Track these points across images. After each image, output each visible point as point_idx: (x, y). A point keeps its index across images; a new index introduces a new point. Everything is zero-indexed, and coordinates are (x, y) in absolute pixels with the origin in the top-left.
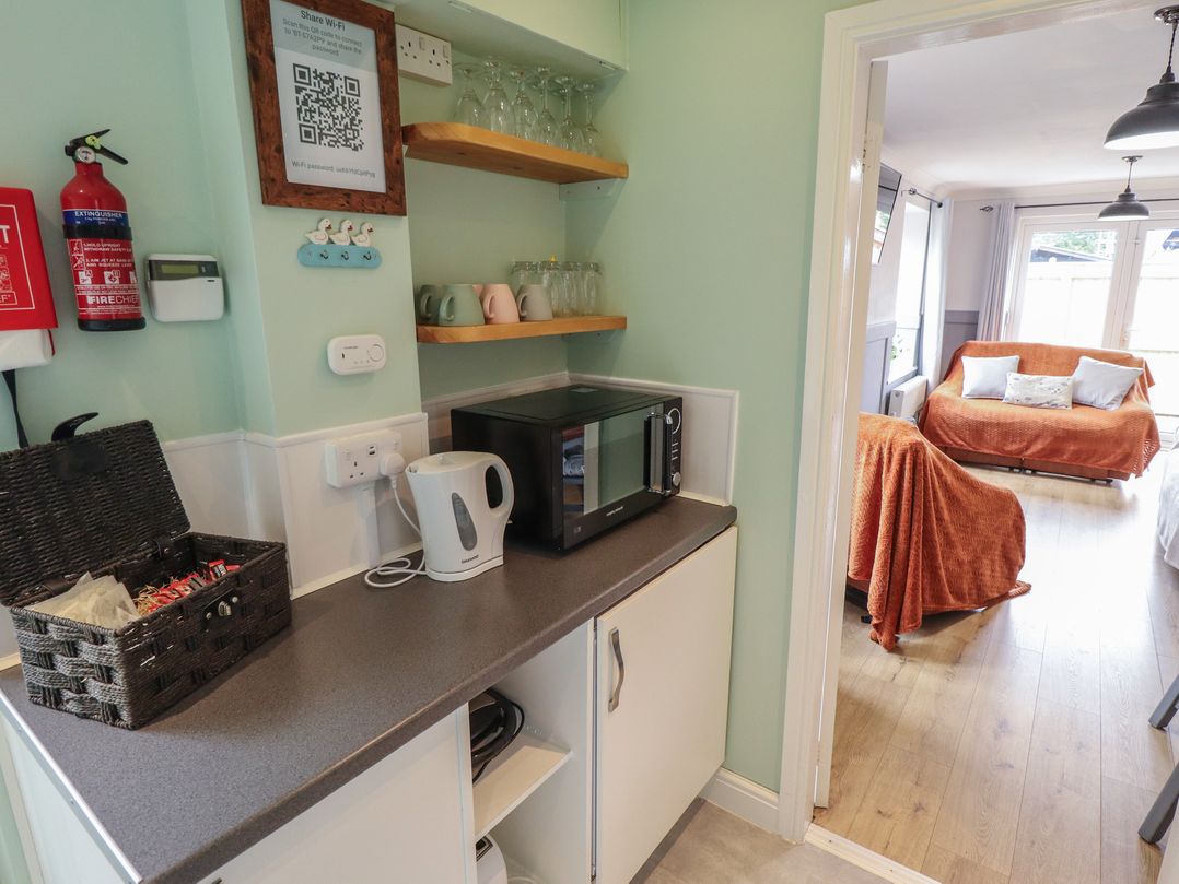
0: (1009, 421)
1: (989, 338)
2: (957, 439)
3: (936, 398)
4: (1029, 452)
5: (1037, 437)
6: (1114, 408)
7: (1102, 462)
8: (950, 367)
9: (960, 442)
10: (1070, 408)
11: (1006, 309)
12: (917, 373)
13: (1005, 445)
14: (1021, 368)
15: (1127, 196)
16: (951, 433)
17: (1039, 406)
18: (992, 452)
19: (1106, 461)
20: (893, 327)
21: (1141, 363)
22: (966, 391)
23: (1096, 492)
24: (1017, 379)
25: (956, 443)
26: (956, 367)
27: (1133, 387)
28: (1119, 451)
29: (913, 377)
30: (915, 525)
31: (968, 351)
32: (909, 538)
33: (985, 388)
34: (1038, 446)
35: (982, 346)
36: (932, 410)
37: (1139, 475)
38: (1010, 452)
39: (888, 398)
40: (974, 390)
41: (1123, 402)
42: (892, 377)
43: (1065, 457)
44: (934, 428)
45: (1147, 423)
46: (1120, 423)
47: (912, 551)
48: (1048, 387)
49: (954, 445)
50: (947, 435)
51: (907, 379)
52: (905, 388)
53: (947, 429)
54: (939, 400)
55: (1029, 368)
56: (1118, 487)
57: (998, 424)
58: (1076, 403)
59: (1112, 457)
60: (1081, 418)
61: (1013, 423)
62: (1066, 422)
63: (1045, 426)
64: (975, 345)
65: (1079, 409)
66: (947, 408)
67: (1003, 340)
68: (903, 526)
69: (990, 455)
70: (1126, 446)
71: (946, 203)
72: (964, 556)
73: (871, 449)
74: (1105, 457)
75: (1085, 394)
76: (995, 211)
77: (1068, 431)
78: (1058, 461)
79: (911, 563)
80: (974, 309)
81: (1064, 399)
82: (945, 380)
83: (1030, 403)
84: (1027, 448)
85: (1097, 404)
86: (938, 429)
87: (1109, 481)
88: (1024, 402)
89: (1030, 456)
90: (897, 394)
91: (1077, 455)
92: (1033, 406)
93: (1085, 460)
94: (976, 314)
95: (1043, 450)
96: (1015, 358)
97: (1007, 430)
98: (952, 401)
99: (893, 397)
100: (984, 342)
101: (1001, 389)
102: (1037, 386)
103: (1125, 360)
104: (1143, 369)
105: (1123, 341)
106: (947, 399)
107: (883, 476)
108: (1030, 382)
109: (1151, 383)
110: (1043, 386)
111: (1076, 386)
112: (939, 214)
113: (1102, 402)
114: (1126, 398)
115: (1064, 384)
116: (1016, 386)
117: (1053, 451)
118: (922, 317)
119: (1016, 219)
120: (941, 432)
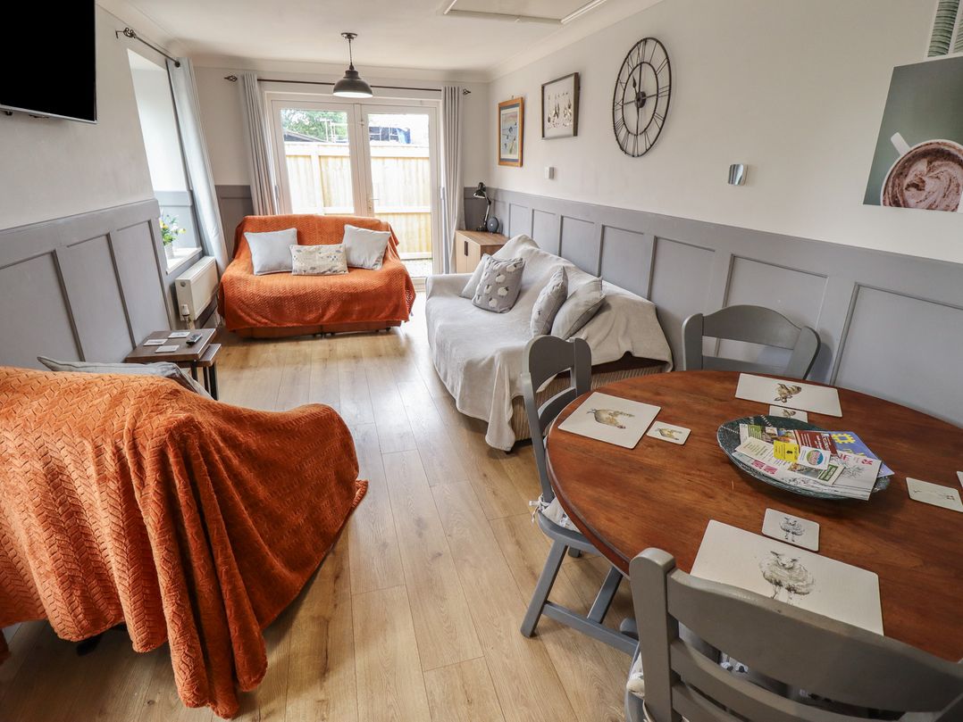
0: (302, 292)
1: (265, 213)
2: (259, 318)
3: (228, 279)
4: (325, 318)
5: (328, 304)
6: (378, 267)
7: (380, 317)
8: (235, 246)
9: (264, 320)
10: (347, 272)
11: (274, 183)
12: (204, 254)
13: (304, 315)
14: (301, 241)
15: (352, 73)
16: (252, 313)
17: (323, 274)
18: (295, 325)
19: (383, 315)
20: (154, 206)
21: (388, 228)
22: (256, 270)
23: (382, 341)
24: (299, 251)
25: (260, 322)
26: (241, 244)
27: (387, 248)
28: (390, 305)
29: (200, 258)
30: (217, 549)
31: (247, 226)
32: (214, 573)
33: (273, 264)
34: (331, 311)
35: (260, 220)
36: (229, 293)
37: (407, 319)
38: (309, 322)
39: (173, 288)
40: (263, 266)
41: (383, 262)
42: (171, 264)
43: (354, 317)
44: (235, 311)
45: (404, 277)
46: (387, 280)
47: (225, 588)
48: (325, 255)
49: (258, 325)
50: (249, 315)
51: (192, 262)
52: (192, 275)
53: (248, 310)
54: (232, 281)
55: (306, 238)
56: (395, 333)
57: (294, 297)
58: (351, 267)
59: (387, 310)
60: (356, 280)
61: (306, 294)
62: (348, 287)
63: (332, 293)
64: (254, 219)
65: (355, 272)
66: (242, 289)
67: (278, 214)
68: (197, 561)
69: (293, 327)
70: (394, 299)
71: (184, 62)
72: (299, 519)
73: (98, 452)
74: (382, 312)
75: (356, 259)
76: (240, 81)
77: (351, 294)
78: (349, 321)
79: (228, 603)
80: (245, 183)
81: (341, 266)
82: (233, 257)
83: (316, 272)
84: (323, 315)
85: (366, 266)
86: (239, 311)
87: (388, 329)
88: (310, 272)
89: (327, 321)
90: (183, 284)
91: (361, 312)
92: (318, 275)
93: (369, 316)
94: (247, 189)
95: (336, 314)
96: (293, 231)
97: (302, 301)
98: (246, 281)
99: (179, 289)
100: (262, 217)
101: (287, 262)
102: (318, 255)
103: (376, 226)
104: (389, 232)
105: (370, 209)
106: (240, 279)
107: (137, 495)
108: (311, 253)
109: (397, 243)
110: (322, 255)
111: (347, 252)
112: (179, 74)
113: (369, 264)
114: (385, 258)
115: (338, 251)
116: (301, 258)
117: (343, 313)
118: (192, 193)
119: (262, 93)
120: (243, 314)
